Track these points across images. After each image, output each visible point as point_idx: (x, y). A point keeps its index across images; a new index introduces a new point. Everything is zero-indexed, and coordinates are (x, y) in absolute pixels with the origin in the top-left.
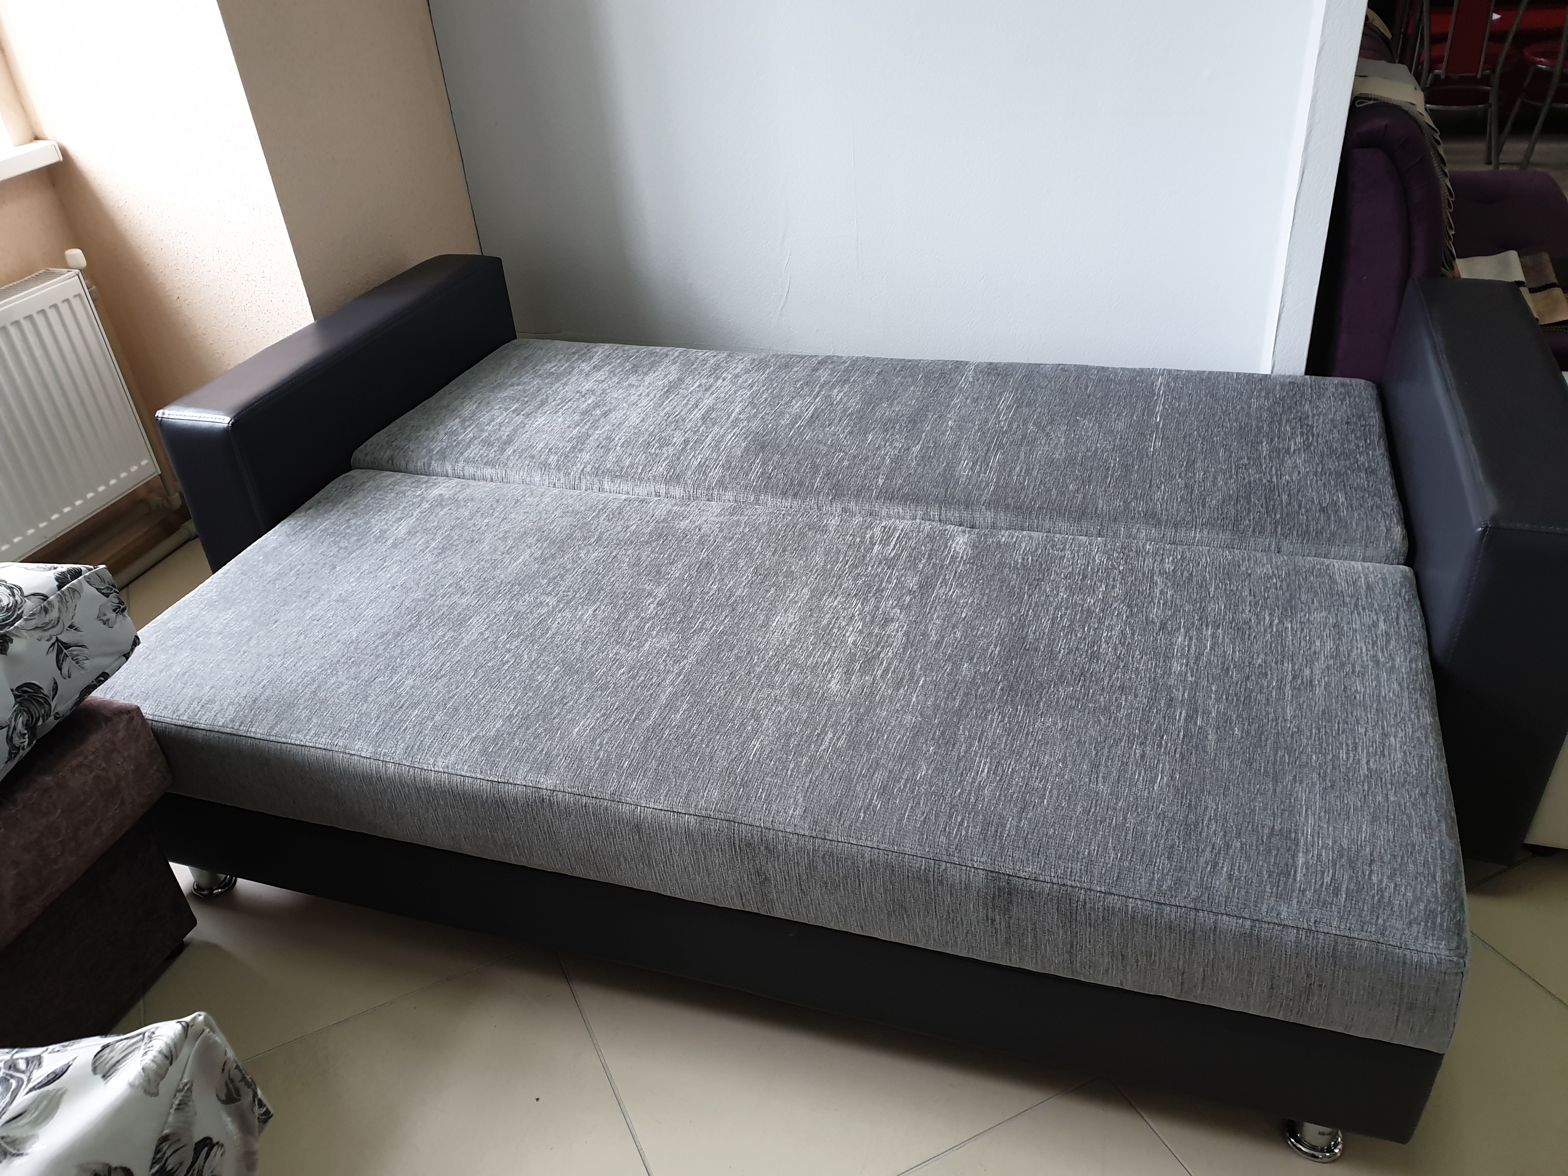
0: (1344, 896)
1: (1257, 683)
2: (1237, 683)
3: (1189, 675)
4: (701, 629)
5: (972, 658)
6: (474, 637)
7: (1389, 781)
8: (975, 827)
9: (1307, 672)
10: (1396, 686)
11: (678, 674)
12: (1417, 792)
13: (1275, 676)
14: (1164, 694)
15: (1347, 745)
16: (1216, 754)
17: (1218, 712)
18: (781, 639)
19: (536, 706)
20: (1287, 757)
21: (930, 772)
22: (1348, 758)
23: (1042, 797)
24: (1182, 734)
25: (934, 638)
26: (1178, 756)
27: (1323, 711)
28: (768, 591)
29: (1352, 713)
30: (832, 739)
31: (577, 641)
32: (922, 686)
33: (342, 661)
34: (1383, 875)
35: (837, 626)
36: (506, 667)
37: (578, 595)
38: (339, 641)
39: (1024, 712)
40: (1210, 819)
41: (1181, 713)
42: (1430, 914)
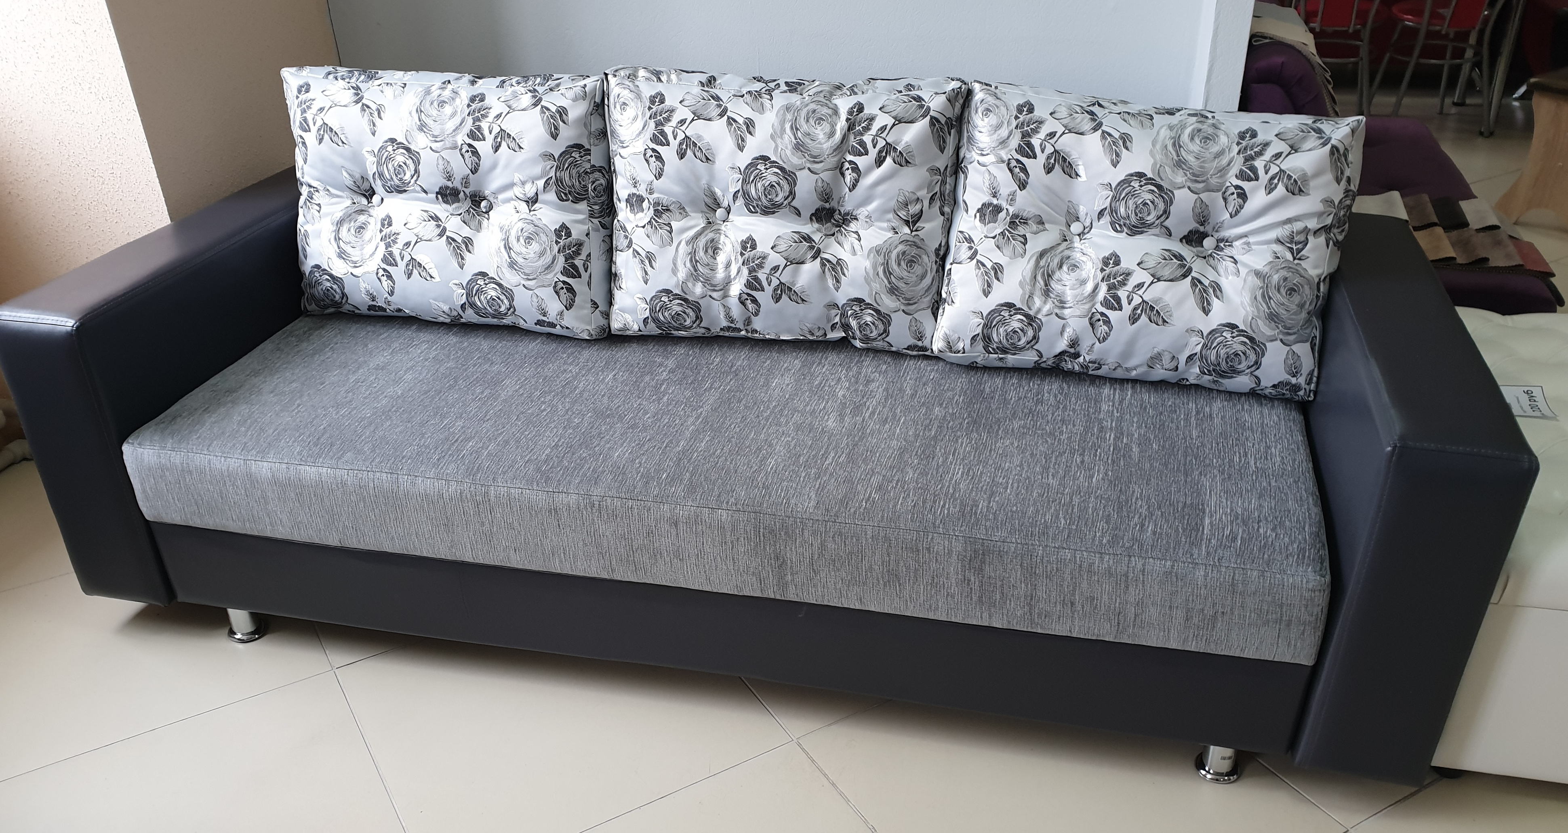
0: (1239, 542)
1: (1169, 416)
2: (1153, 416)
3: (1115, 411)
4: (711, 388)
5: (942, 404)
6: (510, 393)
7: (1271, 473)
8: (954, 508)
9: (1207, 409)
10: (1276, 418)
11: (698, 418)
12: (1291, 480)
13: (1182, 412)
14: (1096, 424)
15: (1240, 453)
16: (1139, 460)
17: (1140, 435)
18: (781, 394)
19: (577, 439)
20: (1194, 461)
21: (916, 475)
22: (1240, 461)
23: (1007, 488)
24: (1112, 449)
25: (909, 392)
26: (1110, 461)
27: (1221, 434)
28: (764, 363)
29: (1242, 434)
30: (834, 457)
31: (603, 396)
32: (903, 423)
33: (393, 410)
34: (1267, 529)
35: (827, 385)
36: (545, 413)
37: (597, 365)
38: (386, 397)
39: (987, 437)
40: (1137, 499)
41: (1110, 436)
42: (1302, 550)
